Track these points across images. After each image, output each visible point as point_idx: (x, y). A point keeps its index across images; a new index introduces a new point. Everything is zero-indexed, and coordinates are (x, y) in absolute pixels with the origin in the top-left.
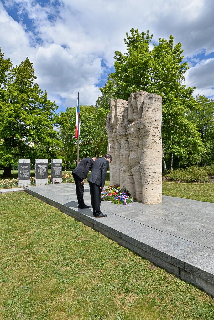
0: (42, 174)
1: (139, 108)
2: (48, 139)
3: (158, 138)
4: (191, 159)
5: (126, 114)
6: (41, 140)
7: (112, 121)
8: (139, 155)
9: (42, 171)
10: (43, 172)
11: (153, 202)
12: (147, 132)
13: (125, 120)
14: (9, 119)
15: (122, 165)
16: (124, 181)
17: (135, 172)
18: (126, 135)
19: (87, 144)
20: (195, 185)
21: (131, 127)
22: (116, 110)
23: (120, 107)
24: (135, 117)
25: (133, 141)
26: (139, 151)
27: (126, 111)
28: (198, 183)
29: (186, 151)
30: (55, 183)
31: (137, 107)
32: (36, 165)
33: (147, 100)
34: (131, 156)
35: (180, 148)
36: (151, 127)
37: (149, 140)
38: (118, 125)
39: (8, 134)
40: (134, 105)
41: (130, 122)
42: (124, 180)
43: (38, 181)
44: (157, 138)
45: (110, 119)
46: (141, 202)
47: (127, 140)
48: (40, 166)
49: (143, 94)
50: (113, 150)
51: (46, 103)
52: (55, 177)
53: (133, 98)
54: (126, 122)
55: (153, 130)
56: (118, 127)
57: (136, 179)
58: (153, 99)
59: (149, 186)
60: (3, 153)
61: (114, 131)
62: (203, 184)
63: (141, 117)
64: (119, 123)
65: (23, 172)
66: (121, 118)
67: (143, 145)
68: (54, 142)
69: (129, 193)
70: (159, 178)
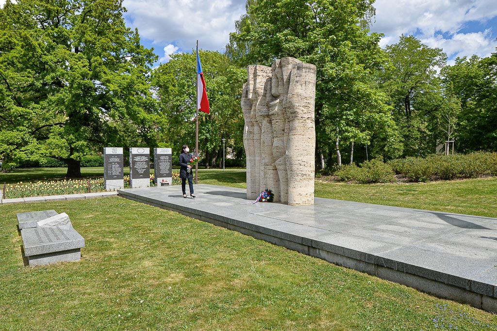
0: (141, 171)
1: (285, 81)
2: (143, 114)
3: (309, 121)
4: (386, 149)
5: (269, 87)
6: (133, 116)
7: (250, 96)
8: (285, 143)
9: (141, 166)
10: (143, 168)
11: (301, 202)
12: (295, 112)
13: (268, 95)
14: (82, 81)
15: (263, 156)
16: (265, 178)
17: (279, 165)
18: (268, 116)
19: (206, 122)
20: (373, 186)
21: (275, 105)
22: (255, 80)
23: (261, 76)
24: (280, 92)
25: (278, 124)
26: (285, 138)
27: (269, 83)
28: (378, 184)
29: (367, 135)
30: (162, 184)
31: (283, 79)
32: (131, 156)
33: (295, 71)
34: (275, 144)
35: (357, 131)
36: (299, 107)
37: (297, 124)
38: (257, 102)
39: (82, 106)
40: (279, 76)
41: (275, 97)
42: (266, 176)
43: (135, 182)
44: (307, 121)
45: (247, 91)
46: (286, 203)
47: (270, 122)
48: (137, 159)
49: (290, 61)
50: (252, 135)
51: (139, 50)
52: (162, 176)
53: (277, 66)
54: (268, 98)
55: (302, 111)
56: (258, 104)
57: (281, 174)
58: (304, 70)
59: (296, 183)
60: (73, 138)
61: (252, 110)
62: (383, 186)
63: (287, 93)
64: (260, 98)
65: (112, 167)
66: (263, 91)
67: (291, 129)
68: (153, 119)
69: (272, 192)
70: (310, 173)
